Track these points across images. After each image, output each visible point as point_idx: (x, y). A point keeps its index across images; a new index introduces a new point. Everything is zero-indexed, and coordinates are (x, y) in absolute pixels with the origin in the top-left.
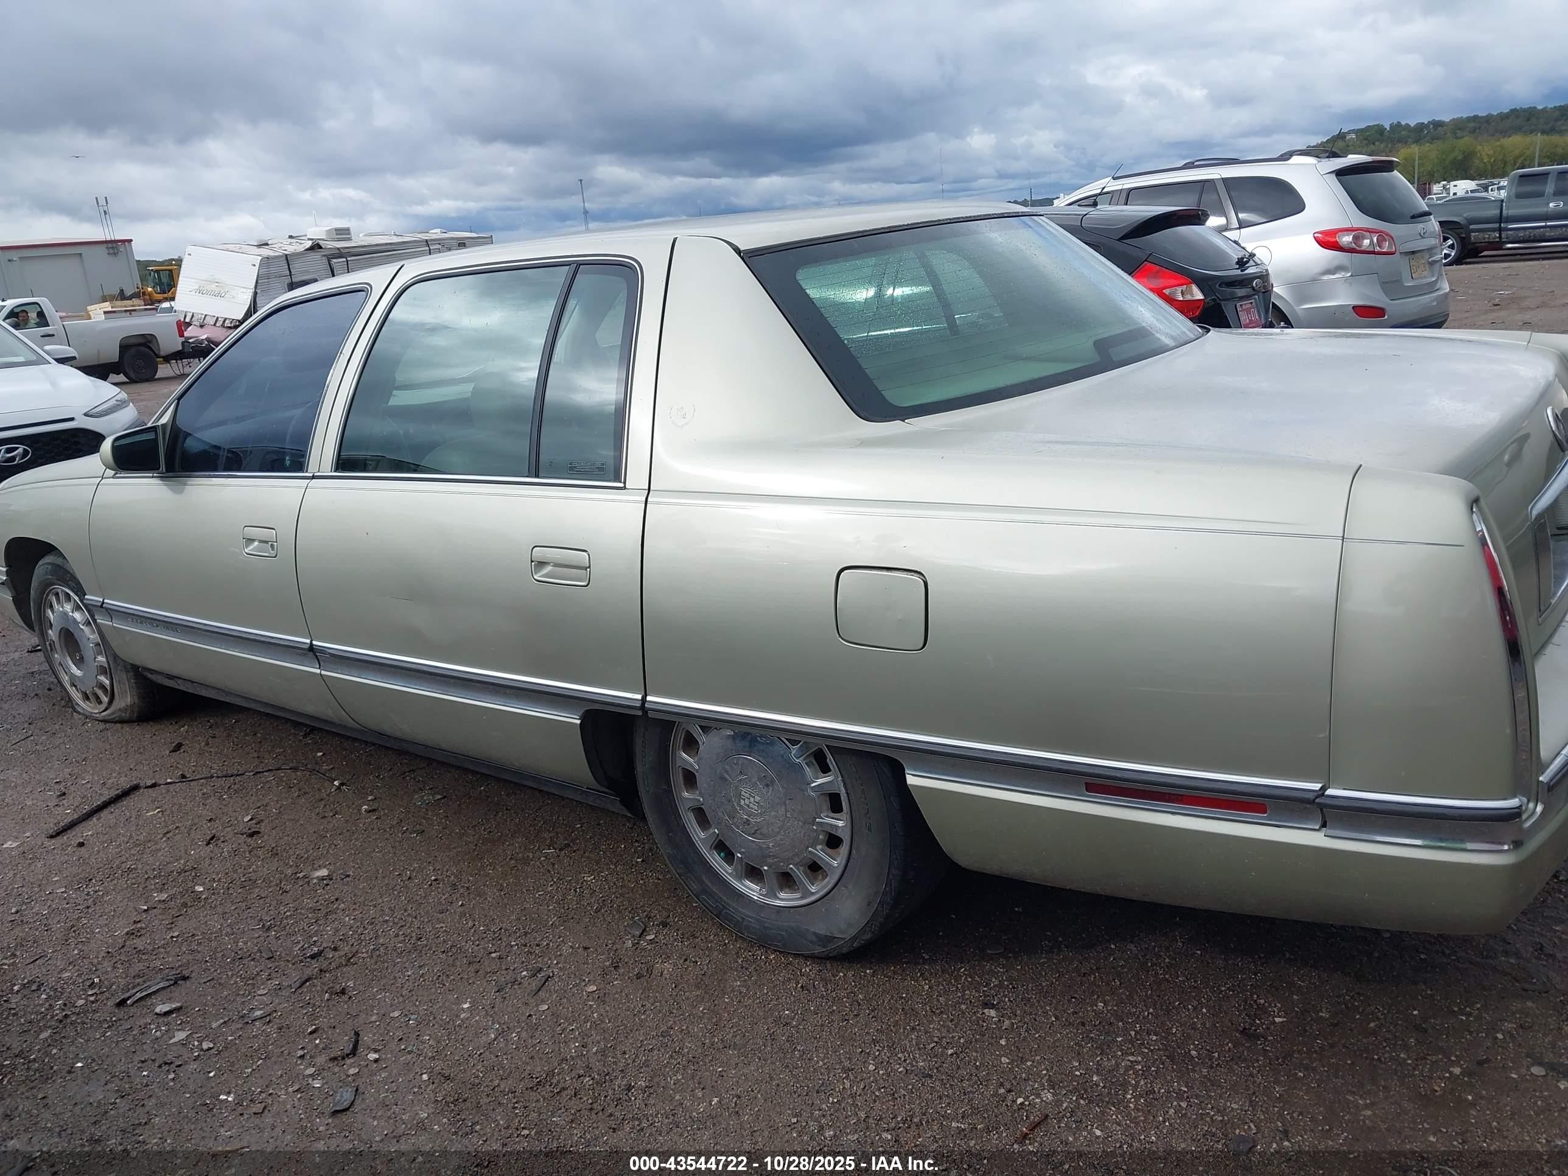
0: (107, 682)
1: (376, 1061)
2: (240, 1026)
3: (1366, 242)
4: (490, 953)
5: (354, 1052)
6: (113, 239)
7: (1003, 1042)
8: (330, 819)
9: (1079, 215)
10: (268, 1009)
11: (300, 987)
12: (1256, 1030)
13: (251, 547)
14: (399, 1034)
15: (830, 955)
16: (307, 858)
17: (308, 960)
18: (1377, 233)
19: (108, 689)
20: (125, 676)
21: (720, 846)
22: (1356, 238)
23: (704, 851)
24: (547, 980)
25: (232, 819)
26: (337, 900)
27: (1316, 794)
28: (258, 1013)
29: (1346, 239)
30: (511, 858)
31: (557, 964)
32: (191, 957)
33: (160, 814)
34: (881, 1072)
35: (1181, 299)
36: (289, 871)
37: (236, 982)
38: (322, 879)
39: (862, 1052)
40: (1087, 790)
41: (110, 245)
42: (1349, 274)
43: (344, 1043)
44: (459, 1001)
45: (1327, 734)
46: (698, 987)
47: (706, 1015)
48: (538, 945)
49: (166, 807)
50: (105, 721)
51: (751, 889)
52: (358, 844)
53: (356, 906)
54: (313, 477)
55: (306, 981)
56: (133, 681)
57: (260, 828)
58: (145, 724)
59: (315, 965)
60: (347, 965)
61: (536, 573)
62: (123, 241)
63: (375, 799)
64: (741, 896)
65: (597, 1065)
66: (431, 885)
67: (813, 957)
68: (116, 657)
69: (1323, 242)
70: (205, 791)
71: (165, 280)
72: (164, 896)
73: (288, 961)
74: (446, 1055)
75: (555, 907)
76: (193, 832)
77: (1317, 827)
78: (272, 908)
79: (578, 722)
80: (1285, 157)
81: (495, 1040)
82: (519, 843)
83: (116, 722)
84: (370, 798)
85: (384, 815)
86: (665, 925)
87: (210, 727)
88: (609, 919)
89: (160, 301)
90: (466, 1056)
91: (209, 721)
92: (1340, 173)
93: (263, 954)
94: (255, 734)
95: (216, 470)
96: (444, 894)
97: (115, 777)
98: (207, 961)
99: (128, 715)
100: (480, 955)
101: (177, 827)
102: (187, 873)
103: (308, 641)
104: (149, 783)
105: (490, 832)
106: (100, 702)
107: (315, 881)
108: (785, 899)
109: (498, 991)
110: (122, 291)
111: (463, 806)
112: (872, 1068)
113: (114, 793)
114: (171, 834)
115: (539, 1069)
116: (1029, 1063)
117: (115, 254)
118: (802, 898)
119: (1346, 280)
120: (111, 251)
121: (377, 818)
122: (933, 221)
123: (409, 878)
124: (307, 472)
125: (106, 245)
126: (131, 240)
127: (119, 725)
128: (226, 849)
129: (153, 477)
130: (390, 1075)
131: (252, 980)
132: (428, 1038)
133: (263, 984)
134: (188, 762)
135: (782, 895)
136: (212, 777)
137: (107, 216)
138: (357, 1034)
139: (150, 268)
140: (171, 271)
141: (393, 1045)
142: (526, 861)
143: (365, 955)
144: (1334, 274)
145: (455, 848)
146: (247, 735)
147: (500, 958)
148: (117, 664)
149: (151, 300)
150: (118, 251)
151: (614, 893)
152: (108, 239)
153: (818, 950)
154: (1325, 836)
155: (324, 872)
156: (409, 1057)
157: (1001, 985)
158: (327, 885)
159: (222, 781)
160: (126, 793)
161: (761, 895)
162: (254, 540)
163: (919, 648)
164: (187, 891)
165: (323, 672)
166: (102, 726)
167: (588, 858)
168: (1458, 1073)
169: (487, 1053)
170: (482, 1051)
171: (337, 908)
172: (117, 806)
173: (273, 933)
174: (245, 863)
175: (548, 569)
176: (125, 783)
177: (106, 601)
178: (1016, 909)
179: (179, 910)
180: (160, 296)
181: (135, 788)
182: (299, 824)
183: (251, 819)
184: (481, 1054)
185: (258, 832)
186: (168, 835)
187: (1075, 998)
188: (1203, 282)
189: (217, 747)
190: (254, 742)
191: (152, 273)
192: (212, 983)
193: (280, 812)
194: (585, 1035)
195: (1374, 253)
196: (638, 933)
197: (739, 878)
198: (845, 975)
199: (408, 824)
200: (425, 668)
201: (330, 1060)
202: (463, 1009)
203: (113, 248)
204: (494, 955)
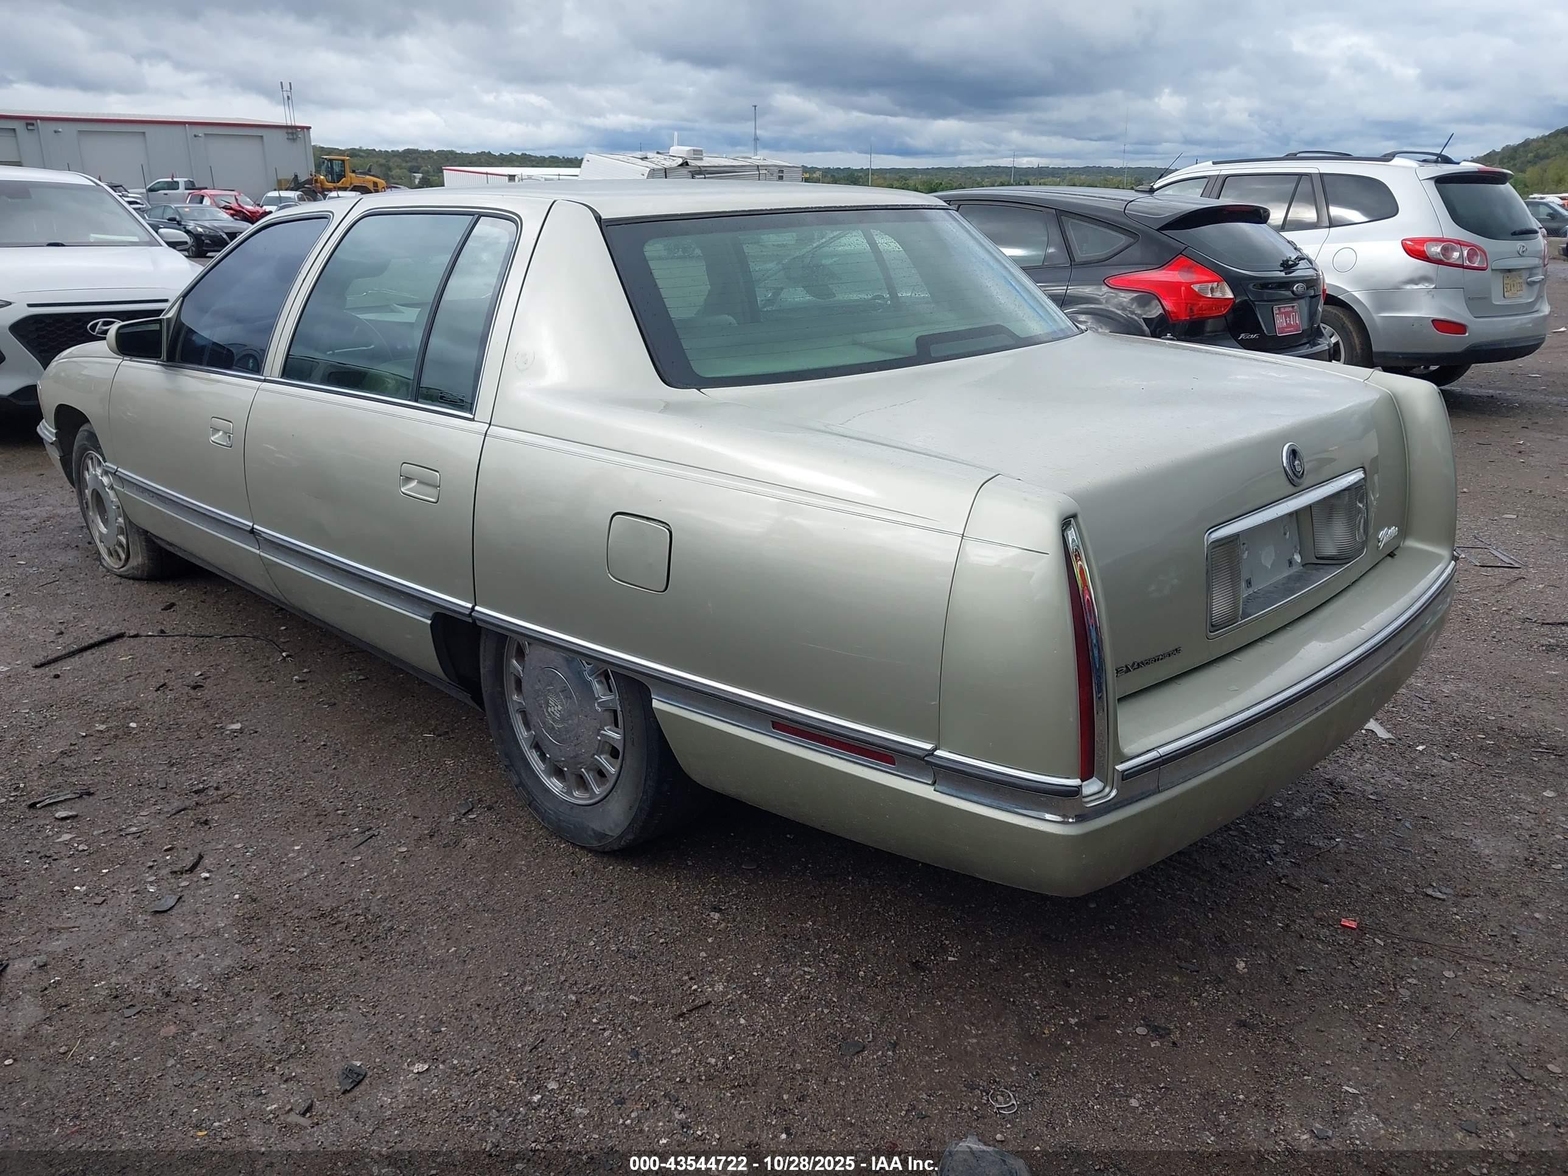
0: (124, 541)
1: (206, 879)
2: (114, 837)
3: (1456, 255)
4: (338, 810)
5: (192, 869)
6: (293, 124)
7: (710, 940)
8: (264, 684)
9: (1126, 201)
10: (143, 827)
11: (175, 814)
12: (926, 964)
13: (217, 436)
14: (234, 861)
15: (606, 850)
16: (231, 713)
17: (192, 794)
18: (1469, 246)
19: (125, 546)
20: (137, 538)
21: (537, 746)
22: (1445, 250)
23: (525, 748)
24: (371, 837)
25: (186, 673)
26: (238, 750)
27: (927, 753)
28: (134, 829)
29: (1435, 250)
30: (395, 737)
31: (386, 826)
32: (102, 778)
33: (130, 661)
34: (597, 948)
35: (1210, 296)
36: (211, 722)
37: (128, 803)
38: (235, 731)
39: (591, 930)
40: (774, 728)
41: (290, 131)
42: (1433, 286)
43: (189, 860)
44: (294, 843)
45: (938, 702)
46: (488, 861)
47: (483, 884)
48: (378, 809)
49: (138, 655)
50: (120, 576)
51: (555, 785)
52: (277, 707)
53: (251, 758)
54: (265, 381)
55: (183, 810)
56: (144, 543)
57: (205, 683)
58: (153, 583)
59: (196, 798)
60: (220, 802)
61: (403, 486)
62: (303, 128)
63: (310, 672)
64: (547, 790)
65: (375, 909)
66: (319, 749)
67: (590, 850)
68: (130, 522)
69: (1409, 250)
70: (175, 646)
71: (337, 169)
72: (102, 727)
73: (176, 792)
74: (262, 883)
75: (409, 781)
76: (150, 678)
77: (930, 782)
78: (184, 749)
79: (429, 622)
80: (1387, 158)
81: (306, 877)
82: (407, 725)
83: (130, 579)
84: (305, 670)
85: (311, 686)
86: (490, 808)
87: (205, 593)
88: (447, 797)
89: (330, 190)
90: (277, 886)
91: (206, 588)
92: (1440, 181)
93: (159, 785)
94: (239, 604)
95: (201, 364)
96: (325, 758)
97: (109, 625)
98: (113, 783)
99: (139, 572)
100: (329, 811)
101: (139, 673)
102: (130, 712)
103: (251, 524)
104: (132, 633)
105: (389, 713)
106: (120, 560)
107: (228, 732)
108: (579, 797)
109: (328, 840)
110: (296, 176)
111: (378, 689)
112: (592, 943)
113: (103, 637)
114: (131, 678)
115: (327, 905)
116: (721, 960)
117: (294, 140)
118: (590, 798)
119: (1429, 292)
120: (291, 137)
121: (303, 688)
122: (800, 208)
123: (304, 741)
124: (262, 375)
125: (285, 131)
126: (310, 128)
127: (131, 582)
128: (170, 695)
129: (157, 364)
130: (211, 891)
131: (140, 804)
132: (255, 868)
133: (147, 808)
134: (172, 621)
135: (576, 794)
136: (185, 635)
137: (290, 101)
138: (201, 857)
139: (325, 157)
140: (343, 161)
141: (225, 870)
142: (405, 741)
143: (238, 797)
144: (1417, 284)
145: (353, 722)
146: (231, 604)
147: (344, 815)
148: (132, 528)
149: (322, 188)
150: (297, 136)
151: (463, 777)
152: (289, 124)
153: (595, 844)
154: (935, 790)
155: (237, 726)
156: (233, 880)
157: (737, 896)
158: (236, 736)
159: (192, 640)
160: (111, 639)
161: (562, 792)
162: (219, 430)
163: (662, 590)
164: (123, 726)
165: (262, 554)
166: (118, 580)
167: (457, 746)
168: (1073, 1023)
169: (295, 886)
170: (291, 884)
171: (235, 757)
172: (100, 648)
173: (175, 769)
174: (179, 710)
175: (414, 484)
176: (114, 630)
177: (119, 469)
178: (788, 836)
179: (110, 740)
180: (330, 185)
181: (121, 636)
182: (238, 684)
183: (201, 675)
184: (290, 886)
185: (202, 686)
186: (129, 679)
187: (792, 914)
188: (1235, 282)
189: (203, 611)
190: (234, 611)
191: (326, 161)
192: (109, 801)
193: (226, 672)
194: (378, 884)
195: (1462, 266)
196: (464, 811)
197: (549, 775)
198: (614, 870)
199: (326, 697)
200: (326, 560)
201: (171, 872)
202: (293, 850)
203: (292, 134)
204: (339, 812)
